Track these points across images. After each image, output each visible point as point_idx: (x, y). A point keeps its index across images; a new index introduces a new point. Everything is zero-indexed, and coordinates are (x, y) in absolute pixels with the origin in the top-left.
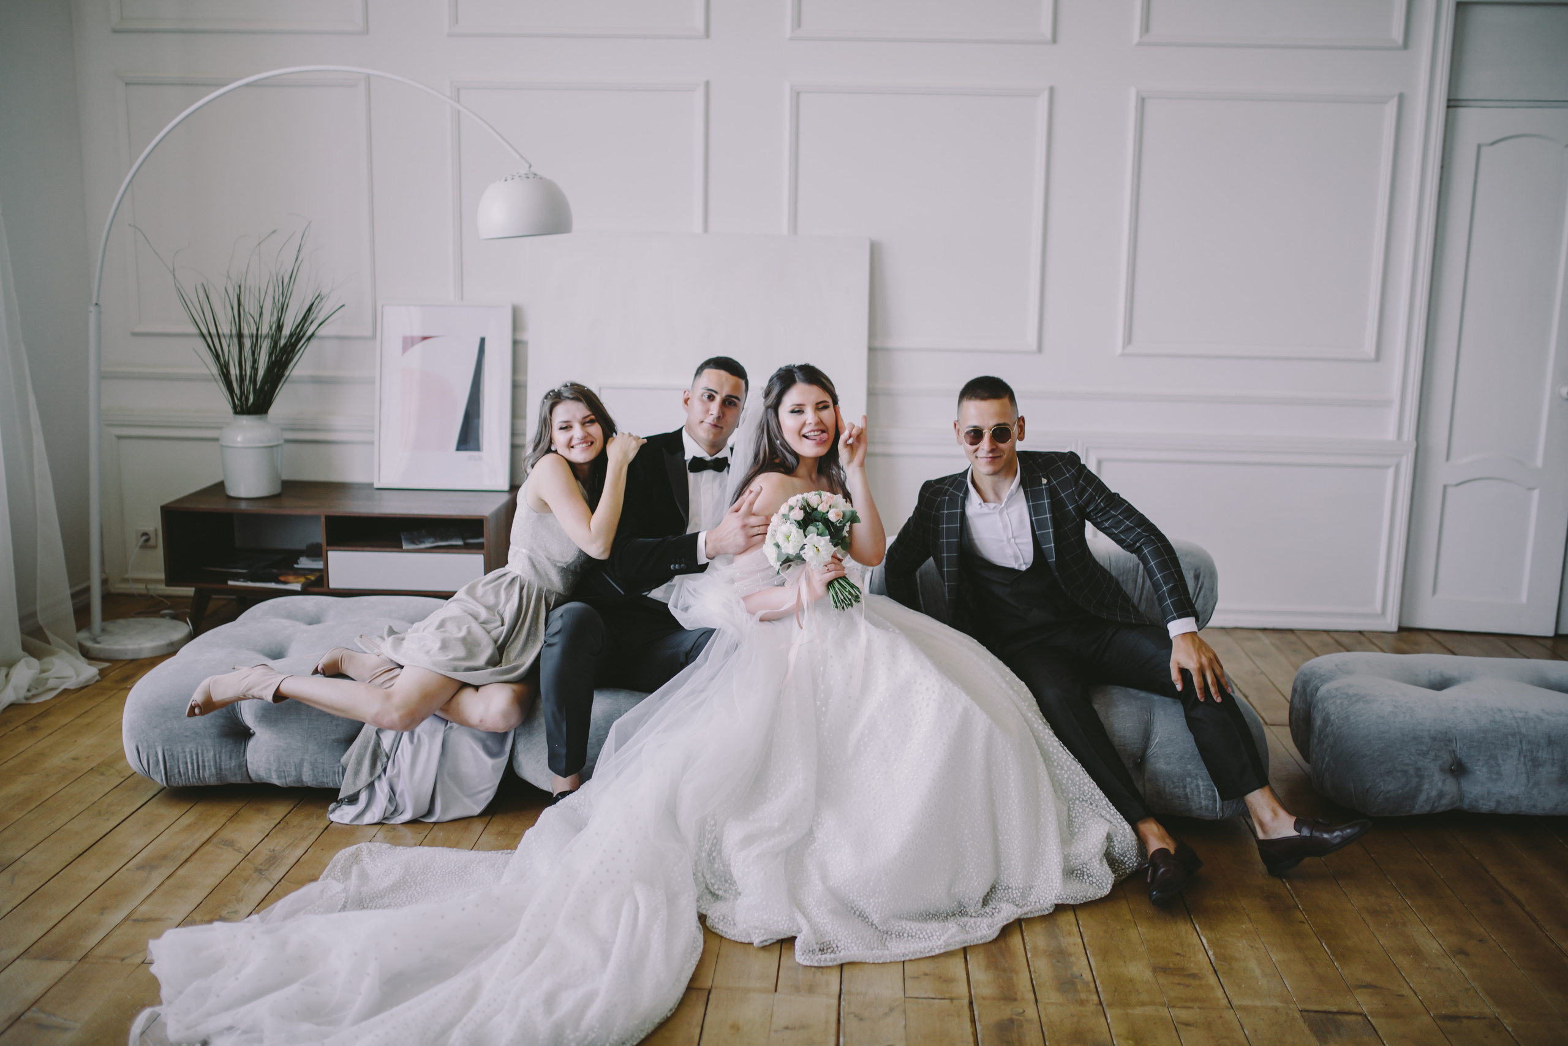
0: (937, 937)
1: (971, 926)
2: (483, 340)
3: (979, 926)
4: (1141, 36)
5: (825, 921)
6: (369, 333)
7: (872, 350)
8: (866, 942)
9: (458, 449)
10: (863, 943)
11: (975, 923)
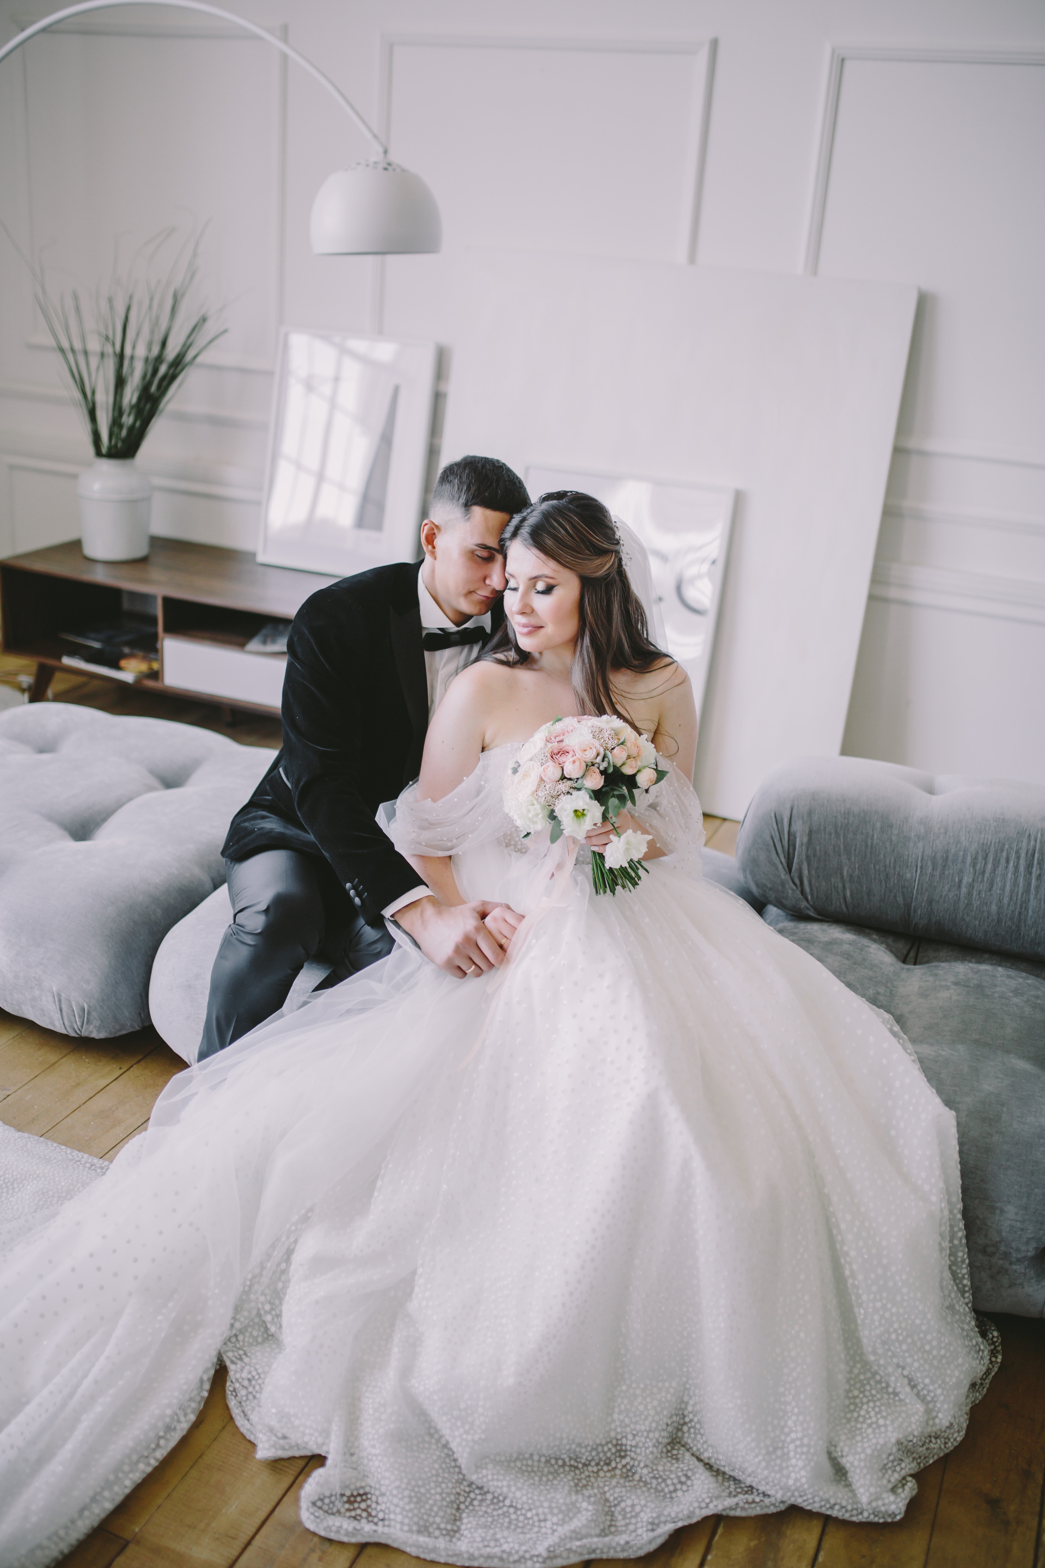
0: (553, 1524)
1: (624, 1509)
2: (397, 390)
3: (637, 1515)
5: (374, 1451)
8: (423, 1511)
9: (357, 526)
10: (416, 1511)
11: (633, 1506)
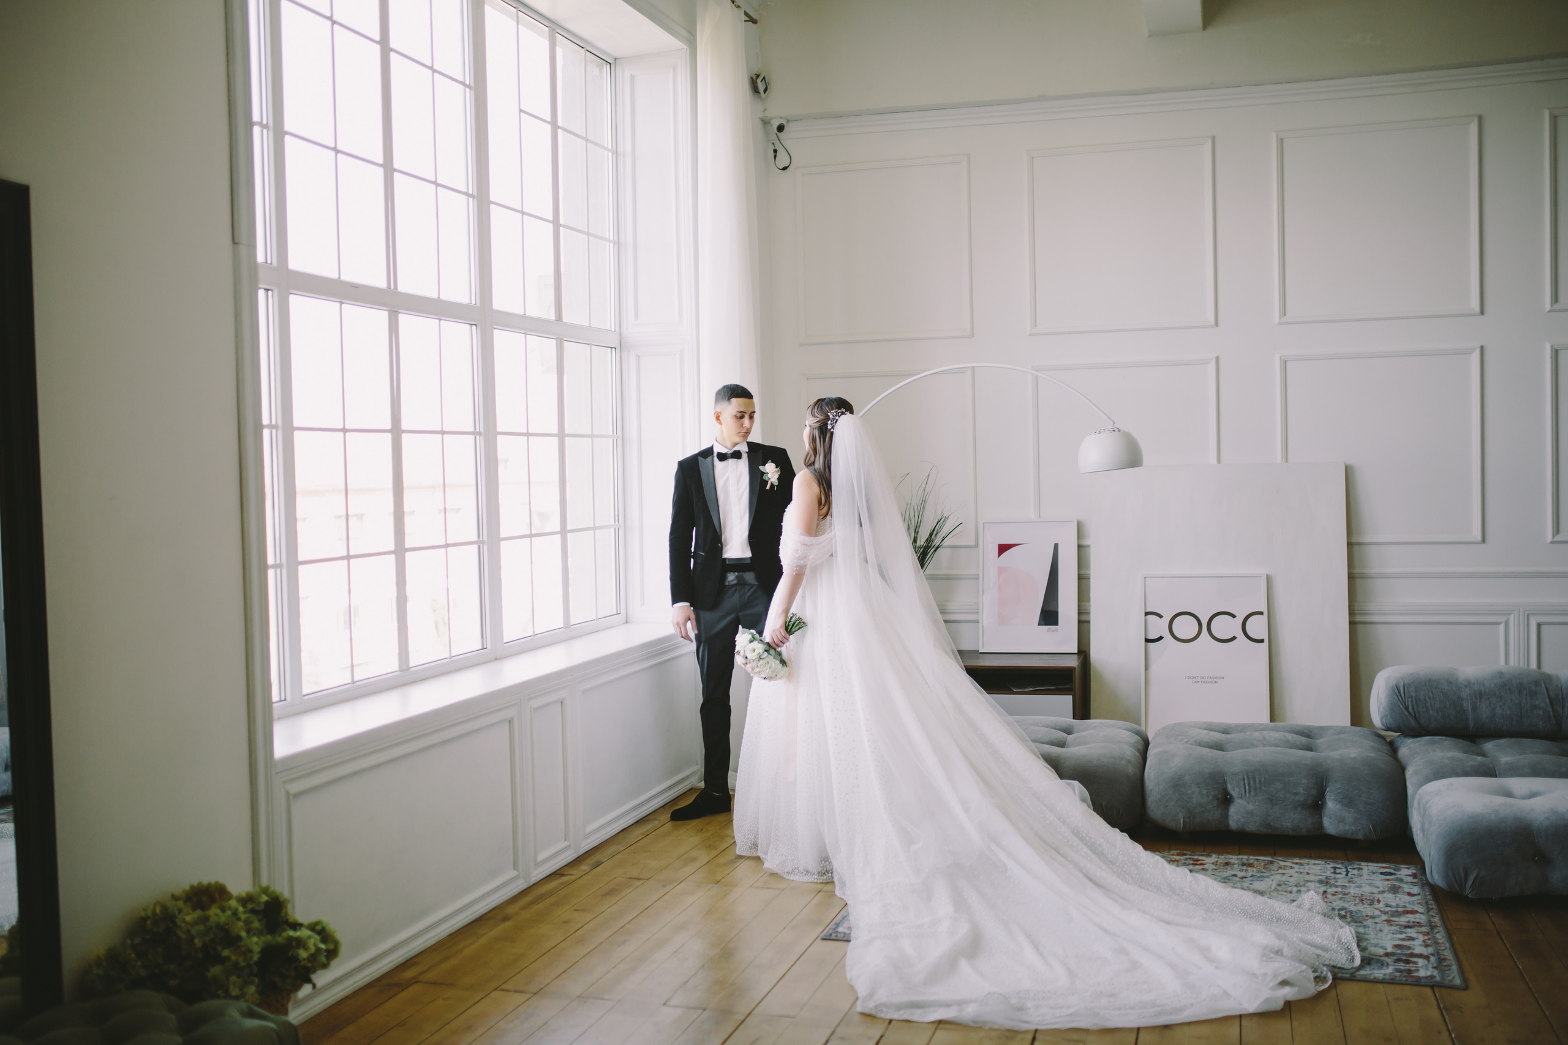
2: (1056, 546)
4: (1552, 305)
6: (973, 543)
7: (1350, 545)
9: (1039, 624)
